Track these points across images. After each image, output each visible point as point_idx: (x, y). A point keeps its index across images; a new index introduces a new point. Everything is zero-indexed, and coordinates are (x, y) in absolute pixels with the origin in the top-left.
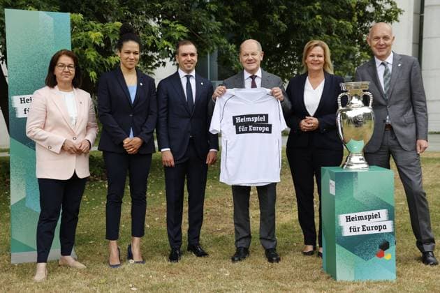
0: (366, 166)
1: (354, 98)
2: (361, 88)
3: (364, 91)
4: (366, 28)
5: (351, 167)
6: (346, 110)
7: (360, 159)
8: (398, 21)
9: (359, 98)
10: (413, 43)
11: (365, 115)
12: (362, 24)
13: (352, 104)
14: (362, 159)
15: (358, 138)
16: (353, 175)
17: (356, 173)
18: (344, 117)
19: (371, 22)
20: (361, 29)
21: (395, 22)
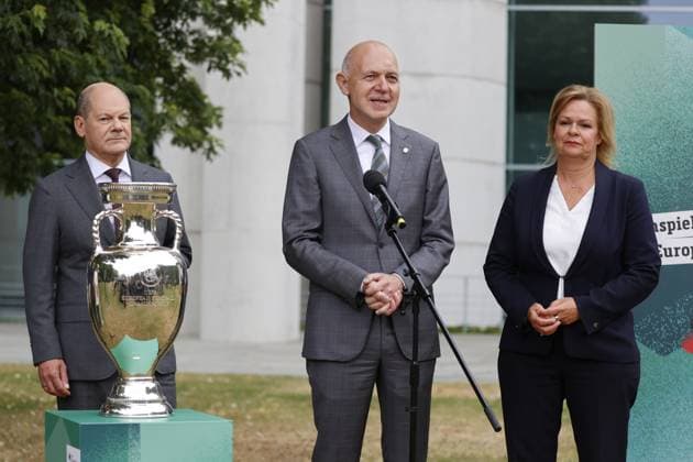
0: (161, 408)
1: (134, 224)
2: (154, 197)
3: (161, 207)
4: (178, 32)
5: (122, 411)
6: (112, 258)
7: (149, 391)
8: (262, 23)
9: (147, 225)
10: (308, 81)
11: (161, 271)
12: (169, 24)
13: (128, 240)
14: (153, 390)
15: (144, 333)
16: (129, 431)
17: (137, 426)
18: (108, 274)
19: (194, 18)
20: (166, 35)
21: (253, 22)
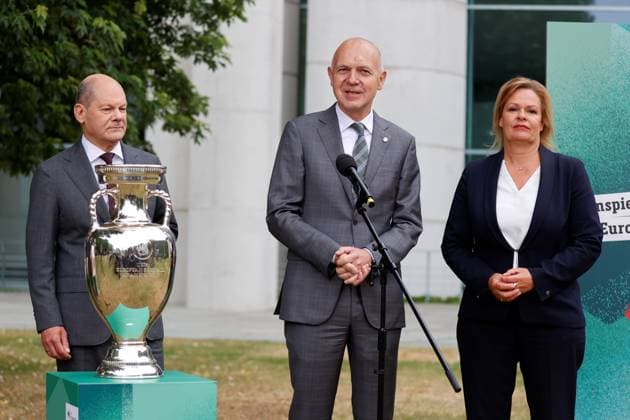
0: (152, 370)
1: (127, 202)
2: (146, 178)
3: (152, 187)
4: (168, 29)
5: (117, 373)
6: (107, 233)
7: (140, 354)
9: (139, 204)
10: (285, 73)
11: (153, 245)
12: (159, 20)
13: (122, 217)
14: (145, 354)
15: (136, 302)
16: (122, 391)
17: (129, 386)
18: (103, 248)
19: (182, 15)
20: (157, 31)
21: (236, 19)
